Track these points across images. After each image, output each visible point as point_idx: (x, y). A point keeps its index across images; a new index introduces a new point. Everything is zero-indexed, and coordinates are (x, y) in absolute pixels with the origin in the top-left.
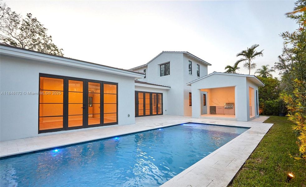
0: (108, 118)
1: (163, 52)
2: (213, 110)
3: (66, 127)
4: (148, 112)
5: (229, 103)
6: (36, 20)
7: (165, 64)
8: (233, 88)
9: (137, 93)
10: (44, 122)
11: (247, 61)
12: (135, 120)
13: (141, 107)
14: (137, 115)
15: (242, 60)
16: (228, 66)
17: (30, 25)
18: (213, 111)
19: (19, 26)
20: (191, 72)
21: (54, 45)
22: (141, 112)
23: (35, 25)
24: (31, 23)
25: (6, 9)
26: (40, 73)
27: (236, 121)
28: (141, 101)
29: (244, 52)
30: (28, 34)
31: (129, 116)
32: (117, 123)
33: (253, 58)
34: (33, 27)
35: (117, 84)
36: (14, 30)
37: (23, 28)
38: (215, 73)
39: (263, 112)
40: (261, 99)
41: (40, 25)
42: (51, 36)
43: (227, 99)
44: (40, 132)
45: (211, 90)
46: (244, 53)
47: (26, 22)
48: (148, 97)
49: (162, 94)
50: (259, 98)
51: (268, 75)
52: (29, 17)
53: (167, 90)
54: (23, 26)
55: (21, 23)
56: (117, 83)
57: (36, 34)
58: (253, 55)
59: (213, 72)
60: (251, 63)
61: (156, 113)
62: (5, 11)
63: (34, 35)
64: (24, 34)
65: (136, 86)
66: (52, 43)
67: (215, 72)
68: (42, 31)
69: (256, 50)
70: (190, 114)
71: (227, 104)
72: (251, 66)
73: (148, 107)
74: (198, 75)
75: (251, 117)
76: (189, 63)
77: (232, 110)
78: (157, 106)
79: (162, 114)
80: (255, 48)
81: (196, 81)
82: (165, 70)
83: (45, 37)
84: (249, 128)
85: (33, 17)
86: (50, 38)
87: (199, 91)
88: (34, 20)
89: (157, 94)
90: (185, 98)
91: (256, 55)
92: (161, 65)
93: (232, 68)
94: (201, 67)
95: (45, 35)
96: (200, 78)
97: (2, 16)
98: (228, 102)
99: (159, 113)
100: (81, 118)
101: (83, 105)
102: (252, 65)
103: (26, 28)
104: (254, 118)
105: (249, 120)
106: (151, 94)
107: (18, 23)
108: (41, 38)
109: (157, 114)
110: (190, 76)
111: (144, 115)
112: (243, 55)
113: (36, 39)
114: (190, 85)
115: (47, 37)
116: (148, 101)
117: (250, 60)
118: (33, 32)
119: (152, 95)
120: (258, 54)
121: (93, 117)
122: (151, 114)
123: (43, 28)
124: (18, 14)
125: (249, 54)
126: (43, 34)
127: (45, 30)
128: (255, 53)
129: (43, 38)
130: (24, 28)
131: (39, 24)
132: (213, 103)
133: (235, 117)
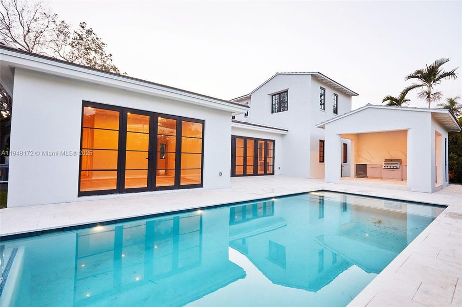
0: (187, 177)
1: (277, 74)
2: (361, 171)
3: (121, 188)
4: (250, 170)
5: (391, 160)
6: (92, 31)
7: (279, 94)
8: (404, 132)
9: (234, 138)
10: (93, 178)
11: (425, 88)
12: (231, 181)
13: (239, 161)
14: (233, 174)
15: (414, 87)
16: (388, 97)
17: (84, 39)
18: (363, 173)
19: (70, 41)
20: (323, 106)
21: (115, 67)
22: (239, 170)
23: (90, 39)
24: (85, 37)
25: (51, 16)
26: (83, 101)
27: (408, 191)
28: (240, 152)
29: (419, 72)
30: (81, 53)
31: (221, 174)
32: (201, 185)
33: (437, 82)
34: (88, 42)
35: (202, 122)
36: (63, 46)
37: (74, 43)
38: (369, 106)
39: (455, 177)
40: (452, 155)
41: (97, 38)
42: (111, 55)
43: (389, 152)
44: (81, 194)
45: (358, 136)
46: (419, 75)
47: (79, 35)
48: (250, 145)
49: (273, 141)
50: (449, 153)
51: (458, 113)
52: (83, 27)
53: (282, 135)
54: (74, 41)
55: (72, 36)
56: (204, 121)
57: (91, 51)
58: (437, 77)
59: (366, 106)
60: (433, 92)
61: (263, 172)
62: (50, 19)
63: (88, 54)
64: (76, 53)
65: (233, 128)
66: (112, 64)
67: (369, 104)
68: (99, 47)
69: (443, 69)
70: (321, 176)
71: (386, 161)
72: (431, 96)
73: (250, 162)
74: (336, 111)
75: (437, 186)
76: (321, 91)
77: (399, 172)
78: (265, 160)
79: (273, 174)
80: (441, 64)
81: (333, 120)
82: (280, 102)
83: (103, 56)
84: (446, 207)
85: (87, 28)
86: (109, 57)
87: (339, 136)
88: (89, 32)
89: (266, 141)
90: (312, 149)
91: (442, 76)
92: (273, 96)
93: (395, 100)
94: (340, 97)
95: (104, 53)
96: (338, 117)
97: (46, 26)
98: (390, 158)
99: (268, 172)
100: (145, 175)
101: (149, 154)
102: (435, 94)
103: (78, 43)
104: (441, 188)
105: (435, 190)
106: (256, 140)
107: (69, 37)
108: (98, 56)
109: (265, 174)
110: (322, 113)
111: (245, 174)
112: (418, 77)
113: (91, 58)
114: (323, 127)
115: (106, 55)
116: (250, 153)
117: (431, 86)
118: (88, 49)
119: (258, 142)
120: (447, 75)
121: (166, 174)
122: (255, 174)
123: (100, 42)
124: (68, 25)
125: (430, 75)
126: (100, 51)
127: (103, 45)
128: (441, 73)
129: (100, 57)
130: (76, 43)
131: (95, 38)
132: (361, 159)
133: (406, 184)
